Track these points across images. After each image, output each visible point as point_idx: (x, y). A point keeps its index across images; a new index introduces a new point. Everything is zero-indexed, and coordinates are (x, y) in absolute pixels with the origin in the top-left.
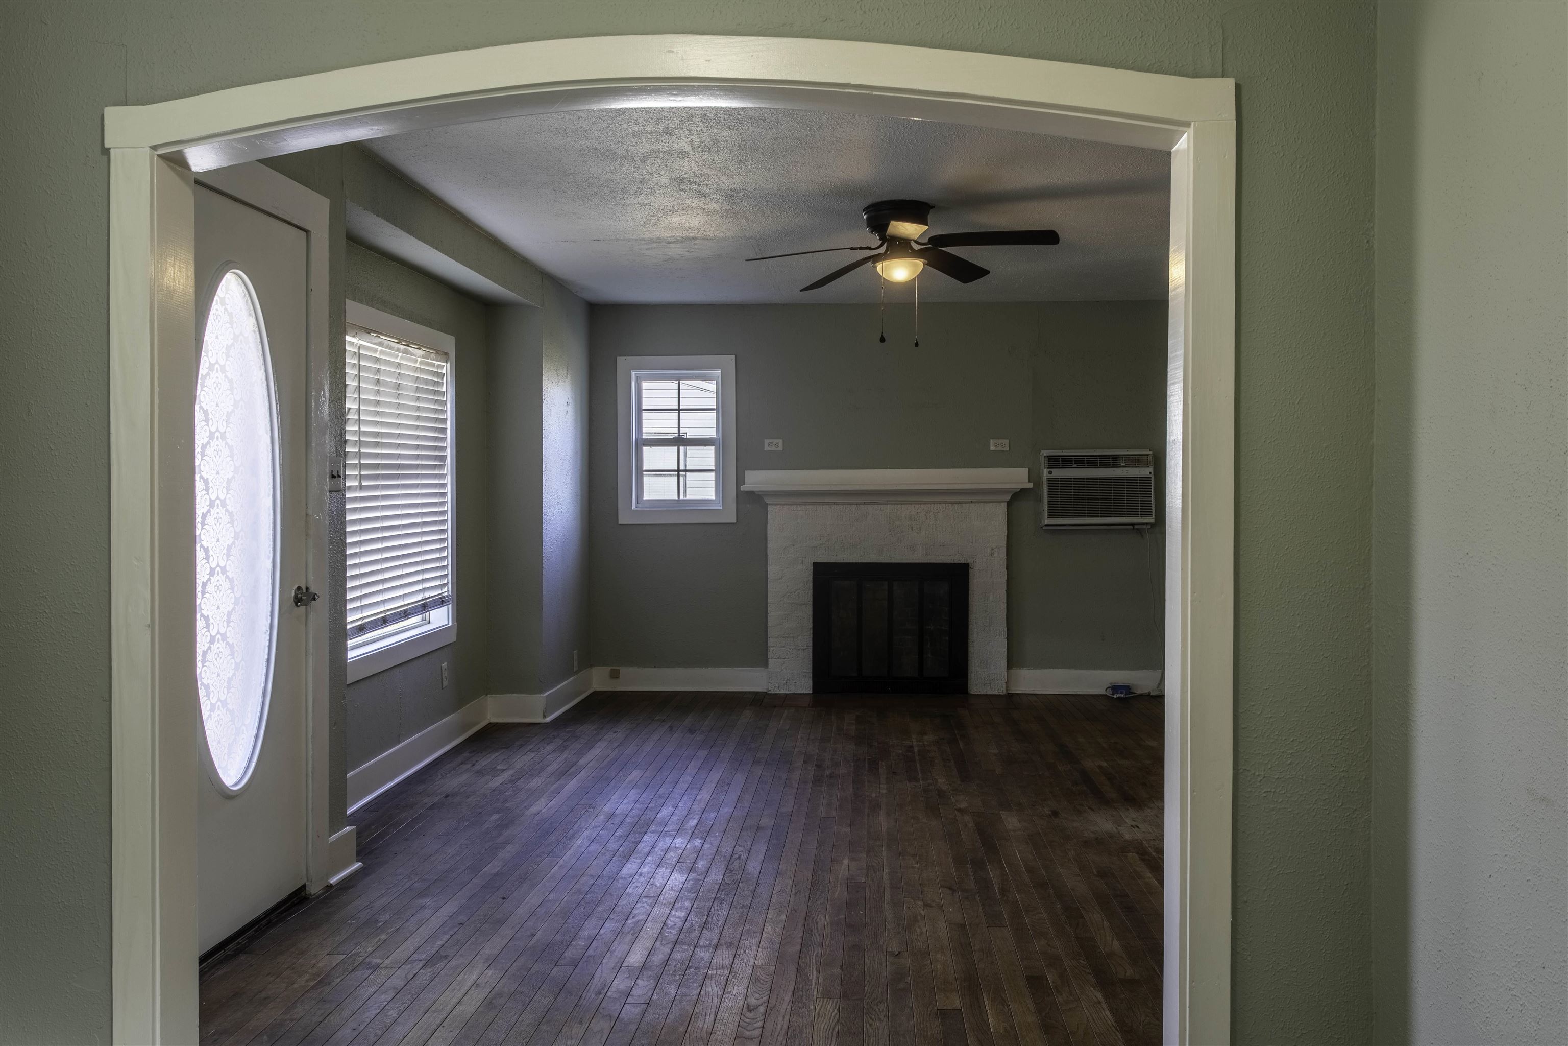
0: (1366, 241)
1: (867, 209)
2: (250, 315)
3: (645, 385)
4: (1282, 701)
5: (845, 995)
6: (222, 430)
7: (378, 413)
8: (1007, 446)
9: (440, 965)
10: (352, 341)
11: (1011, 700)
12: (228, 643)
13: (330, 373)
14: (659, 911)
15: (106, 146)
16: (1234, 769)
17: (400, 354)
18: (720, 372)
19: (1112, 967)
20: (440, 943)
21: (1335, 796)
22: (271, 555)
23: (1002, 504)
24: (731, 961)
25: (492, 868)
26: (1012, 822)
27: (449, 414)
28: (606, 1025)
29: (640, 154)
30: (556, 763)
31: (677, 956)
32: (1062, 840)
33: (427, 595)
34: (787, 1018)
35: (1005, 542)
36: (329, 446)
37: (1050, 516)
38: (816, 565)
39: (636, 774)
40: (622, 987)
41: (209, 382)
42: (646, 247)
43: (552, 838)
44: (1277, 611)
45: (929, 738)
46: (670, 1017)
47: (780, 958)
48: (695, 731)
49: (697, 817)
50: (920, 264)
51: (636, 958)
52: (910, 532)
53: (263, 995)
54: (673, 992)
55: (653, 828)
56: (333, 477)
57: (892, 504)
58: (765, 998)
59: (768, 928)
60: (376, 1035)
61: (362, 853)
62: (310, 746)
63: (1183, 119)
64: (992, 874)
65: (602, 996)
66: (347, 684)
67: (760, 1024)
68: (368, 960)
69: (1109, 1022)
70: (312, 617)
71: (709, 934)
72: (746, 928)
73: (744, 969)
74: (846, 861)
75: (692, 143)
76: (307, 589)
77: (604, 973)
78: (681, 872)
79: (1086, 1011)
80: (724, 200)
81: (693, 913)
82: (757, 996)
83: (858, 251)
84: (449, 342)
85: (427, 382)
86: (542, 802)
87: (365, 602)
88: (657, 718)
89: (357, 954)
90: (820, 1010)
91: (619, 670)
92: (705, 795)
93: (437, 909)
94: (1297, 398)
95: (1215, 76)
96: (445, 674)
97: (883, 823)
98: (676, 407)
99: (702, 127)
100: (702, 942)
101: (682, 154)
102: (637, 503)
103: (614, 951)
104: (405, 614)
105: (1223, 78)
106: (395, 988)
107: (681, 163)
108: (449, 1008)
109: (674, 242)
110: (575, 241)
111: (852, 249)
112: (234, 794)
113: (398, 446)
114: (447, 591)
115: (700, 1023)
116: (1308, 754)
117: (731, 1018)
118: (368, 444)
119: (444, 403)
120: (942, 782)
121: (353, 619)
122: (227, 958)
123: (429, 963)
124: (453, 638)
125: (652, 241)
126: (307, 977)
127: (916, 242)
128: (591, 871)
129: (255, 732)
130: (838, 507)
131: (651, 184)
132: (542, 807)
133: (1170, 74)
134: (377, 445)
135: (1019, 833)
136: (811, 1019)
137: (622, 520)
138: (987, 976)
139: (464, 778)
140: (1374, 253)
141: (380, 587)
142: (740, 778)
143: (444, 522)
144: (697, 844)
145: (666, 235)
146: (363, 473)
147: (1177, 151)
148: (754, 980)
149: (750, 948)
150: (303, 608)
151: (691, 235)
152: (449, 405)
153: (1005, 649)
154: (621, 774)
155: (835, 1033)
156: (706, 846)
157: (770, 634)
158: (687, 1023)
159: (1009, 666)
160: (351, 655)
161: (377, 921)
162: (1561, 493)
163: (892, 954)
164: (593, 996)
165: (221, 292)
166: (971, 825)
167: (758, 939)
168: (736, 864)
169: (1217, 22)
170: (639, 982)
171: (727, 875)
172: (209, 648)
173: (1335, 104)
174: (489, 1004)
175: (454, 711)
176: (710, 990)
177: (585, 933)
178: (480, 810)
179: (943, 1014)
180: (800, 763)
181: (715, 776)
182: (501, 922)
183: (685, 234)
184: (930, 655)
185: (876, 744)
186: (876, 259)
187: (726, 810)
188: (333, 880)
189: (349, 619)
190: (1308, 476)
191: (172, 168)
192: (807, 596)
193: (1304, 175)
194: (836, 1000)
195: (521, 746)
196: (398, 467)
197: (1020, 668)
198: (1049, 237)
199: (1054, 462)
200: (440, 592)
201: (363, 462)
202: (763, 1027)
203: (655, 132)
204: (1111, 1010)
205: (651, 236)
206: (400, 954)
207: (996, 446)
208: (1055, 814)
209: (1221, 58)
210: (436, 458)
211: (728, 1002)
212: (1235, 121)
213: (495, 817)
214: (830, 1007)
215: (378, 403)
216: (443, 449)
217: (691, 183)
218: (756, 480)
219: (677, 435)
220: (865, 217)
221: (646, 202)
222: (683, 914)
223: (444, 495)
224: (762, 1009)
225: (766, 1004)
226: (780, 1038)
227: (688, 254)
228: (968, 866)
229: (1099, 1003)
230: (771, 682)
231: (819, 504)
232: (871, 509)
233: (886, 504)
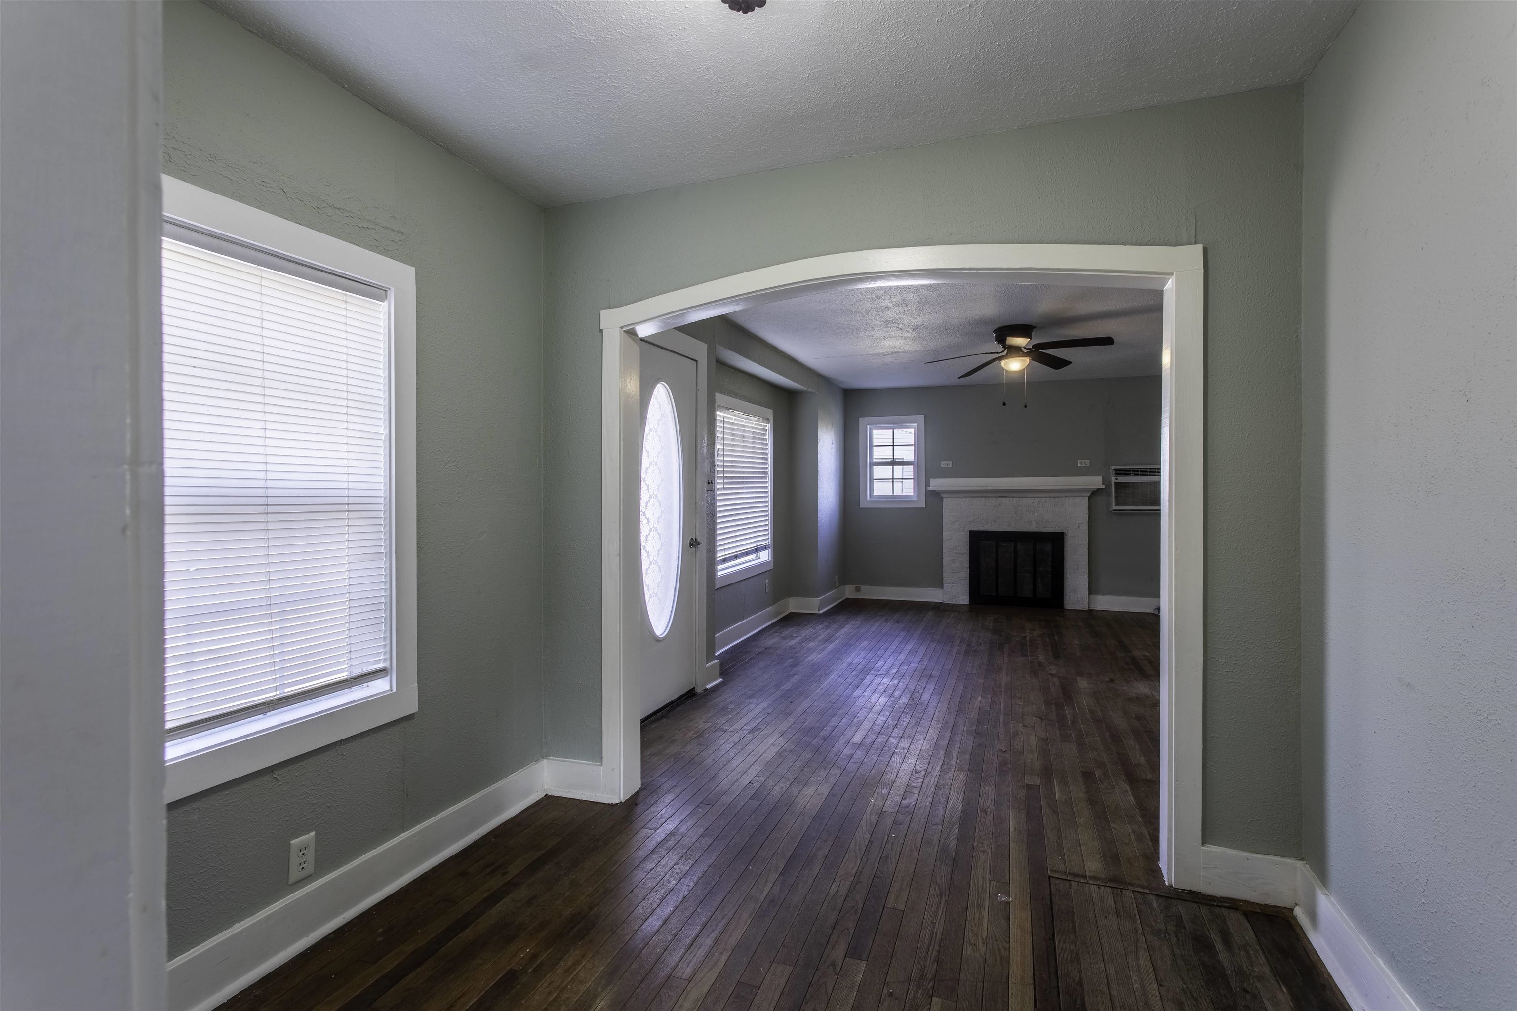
0: (1295, 336)
1: (995, 331)
2: (669, 404)
3: (875, 432)
4: (1237, 617)
5: (971, 770)
6: (655, 461)
7: (733, 451)
8: (1089, 463)
9: (756, 733)
10: (719, 414)
11: (1091, 614)
12: (658, 565)
13: (707, 431)
14: (872, 716)
15: (601, 328)
16: (1204, 656)
17: (744, 420)
19: (1138, 772)
20: (757, 722)
21: (1275, 677)
22: (679, 522)
23: (1085, 497)
24: (909, 745)
25: (787, 686)
26: (1083, 684)
27: (770, 450)
28: (838, 772)
29: (864, 310)
30: (823, 635)
31: (879, 740)
32: (1114, 696)
33: (758, 544)
34: (936, 779)
35: (1087, 520)
36: (706, 467)
37: (1116, 505)
38: (971, 532)
39: (865, 643)
40: (848, 753)
41: (650, 437)
42: (872, 358)
43: (819, 674)
44: (1233, 562)
45: (1037, 633)
46: (873, 771)
47: (936, 746)
48: (900, 622)
49: (897, 668)
50: (1027, 360)
51: (857, 739)
52: (1028, 514)
53: (672, 739)
54: (875, 759)
55: (872, 672)
56: (709, 483)
57: (1017, 497)
58: (926, 767)
59: (931, 731)
60: (723, 764)
61: (722, 674)
62: (697, 616)
63: (1168, 271)
64: (1067, 711)
65: (837, 757)
66: (716, 588)
67: (922, 780)
68: (722, 727)
69: (1132, 803)
70: (698, 554)
71: (898, 730)
72: (919, 729)
73: (915, 750)
74: (979, 698)
75: (892, 302)
76: (696, 539)
77: (839, 745)
78: (885, 696)
79: (1118, 795)
80: (913, 331)
81: (890, 719)
82: (921, 765)
83: (990, 355)
84: (769, 413)
85: (758, 434)
86: (814, 655)
87: (726, 547)
88: (879, 614)
89: (717, 724)
90: (956, 777)
91: (860, 587)
92: (902, 657)
93: (758, 705)
94: (1247, 434)
95: (1190, 244)
96: (767, 585)
97: (1004, 679)
98: (892, 444)
99: (897, 293)
100: (893, 734)
101: (887, 308)
102: (870, 496)
103: (846, 734)
104: (747, 554)
105: (1196, 245)
106: (734, 742)
107: (887, 313)
108: (760, 754)
109: (887, 355)
110: (833, 357)
111: (986, 354)
112: (660, 639)
113: (743, 467)
114: (768, 542)
115: (888, 776)
116: (1256, 650)
117: (906, 776)
118: (728, 466)
119: (767, 445)
120: (1042, 658)
121: (720, 555)
122: (658, 719)
123: (751, 731)
124: (771, 567)
125: (875, 355)
126: (693, 732)
127: (1024, 348)
128: (837, 692)
129: (671, 609)
130: (984, 499)
131: (872, 325)
132: (815, 657)
133: (1160, 246)
134: (732, 467)
135: (1087, 690)
136: (950, 781)
137: (862, 505)
138: (1058, 769)
139: (776, 640)
140: (1301, 343)
141: (734, 540)
142: (923, 649)
143: (767, 506)
144: (895, 682)
145: (882, 352)
146: (725, 481)
147: (1166, 289)
148: (920, 757)
149: (920, 740)
150: (694, 549)
151: (896, 351)
152: (769, 445)
153: (1087, 584)
154: (857, 642)
155: (963, 790)
156: (900, 684)
157: (945, 570)
158: (881, 776)
159: (1090, 593)
160: (719, 573)
161: (728, 708)
162: (1418, 491)
163: (1001, 751)
164: (833, 756)
165: (655, 393)
166: (1057, 683)
167: (925, 736)
168: (916, 695)
169: (1191, 212)
170: (858, 751)
171: (911, 700)
172: (649, 567)
173: (1272, 254)
174: (779, 754)
175: (772, 605)
176: (896, 760)
177: (831, 724)
178: (782, 657)
179: (1028, 787)
180: (958, 642)
181: (909, 647)
182: (789, 714)
183: (893, 350)
184: (1040, 585)
185: (1004, 634)
186: (1000, 359)
187: (913, 665)
188: (708, 686)
189: (718, 555)
190: (1254, 481)
191: (630, 337)
192: (966, 549)
193: (1251, 299)
194: (965, 773)
195: (806, 625)
196: (743, 478)
197: (1097, 595)
198: (1108, 341)
199: (1118, 473)
200: (765, 543)
201: (725, 475)
202: (923, 782)
203: (871, 298)
204: (1134, 796)
205: (874, 352)
206: (737, 726)
207: (1081, 464)
208: (1112, 681)
209: (1194, 233)
210: (763, 473)
211: (905, 767)
212: (1203, 270)
213: (790, 660)
214: (962, 776)
215: (733, 445)
216: (767, 468)
217: (893, 323)
218: (937, 484)
219: (892, 460)
220: (994, 335)
221: (870, 334)
222: (885, 719)
223: (767, 492)
224: (923, 773)
225: (926, 770)
226: (932, 789)
227: (895, 361)
228: (1053, 706)
229: (1127, 791)
230: (945, 597)
231: (973, 497)
232: (1004, 500)
233: (1013, 497)
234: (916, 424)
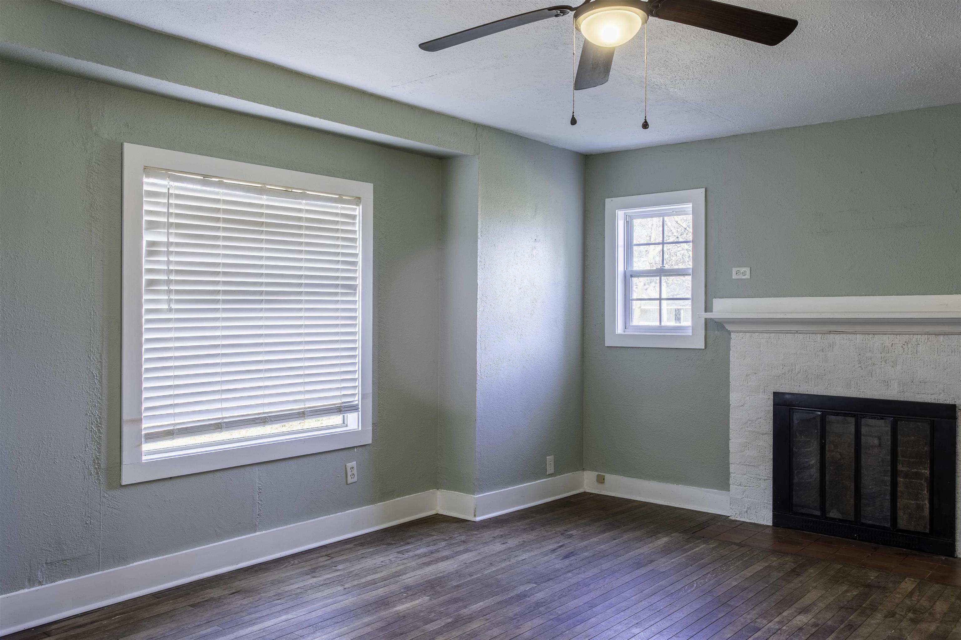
18: (691, 205)
38: (776, 395)
52: (883, 366)
91: (604, 476)
98: (661, 241)
102: (625, 328)
114: (357, 400)
137: (609, 342)
157: (731, 461)
160: (144, 458)
175: (373, 501)
189: (144, 426)
192: (767, 425)
218: (723, 307)
219: (661, 266)
230: (732, 508)
231: (782, 332)
232: (838, 338)
233: (855, 333)
234: (690, 205)
